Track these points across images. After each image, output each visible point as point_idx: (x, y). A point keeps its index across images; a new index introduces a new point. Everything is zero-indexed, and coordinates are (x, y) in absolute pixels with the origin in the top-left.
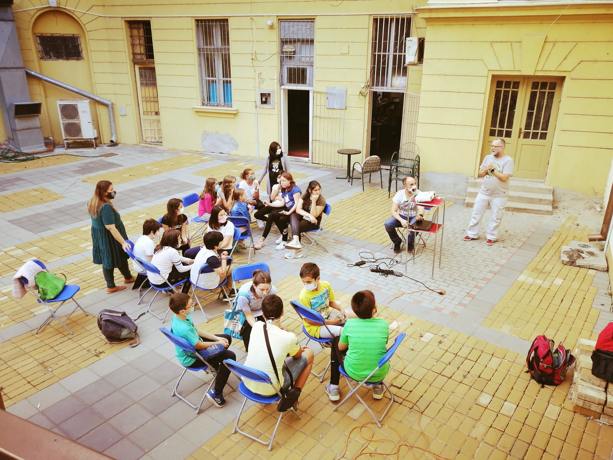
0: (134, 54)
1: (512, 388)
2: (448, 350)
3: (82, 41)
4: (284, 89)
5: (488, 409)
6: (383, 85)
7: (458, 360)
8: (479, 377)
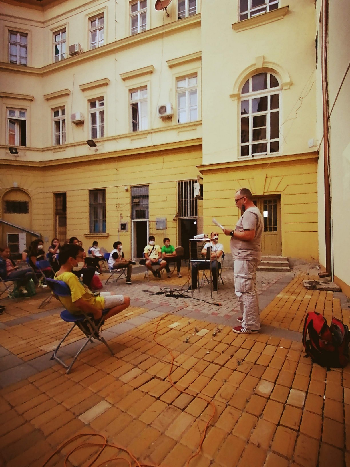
0: (57, 210)
1: (295, 374)
2: (222, 341)
3: (30, 204)
4: (134, 221)
5: (271, 399)
6: (185, 216)
7: (231, 350)
8: (255, 363)
